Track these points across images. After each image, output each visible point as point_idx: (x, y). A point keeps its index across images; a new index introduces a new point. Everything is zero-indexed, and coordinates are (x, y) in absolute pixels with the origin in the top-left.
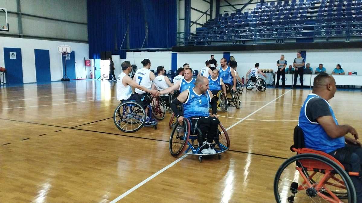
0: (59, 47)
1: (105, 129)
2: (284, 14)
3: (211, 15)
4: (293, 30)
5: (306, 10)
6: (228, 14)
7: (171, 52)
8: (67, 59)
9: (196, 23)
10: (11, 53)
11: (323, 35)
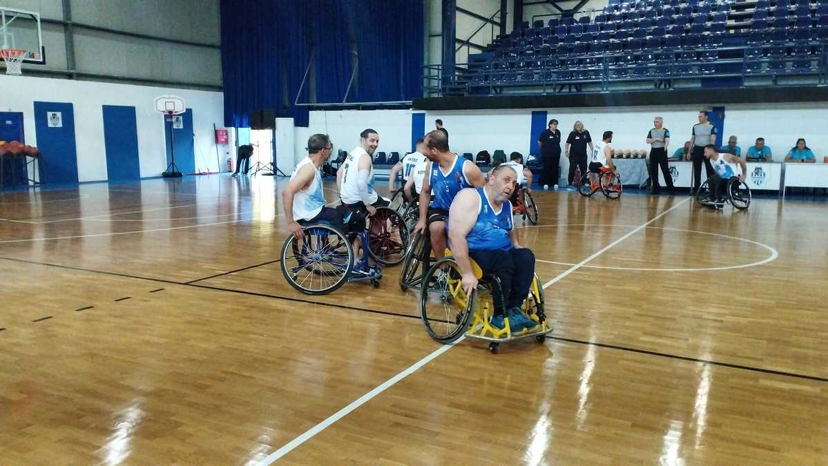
0: (156, 101)
1: (262, 287)
2: (673, 22)
3: (503, 26)
4: (695, 58)
5: (725, 12)
6: (542, 21)
7: (411, 111)
8: (175, 127)
9: (467, 43)
10: (50, 114)
11: (765, 69)
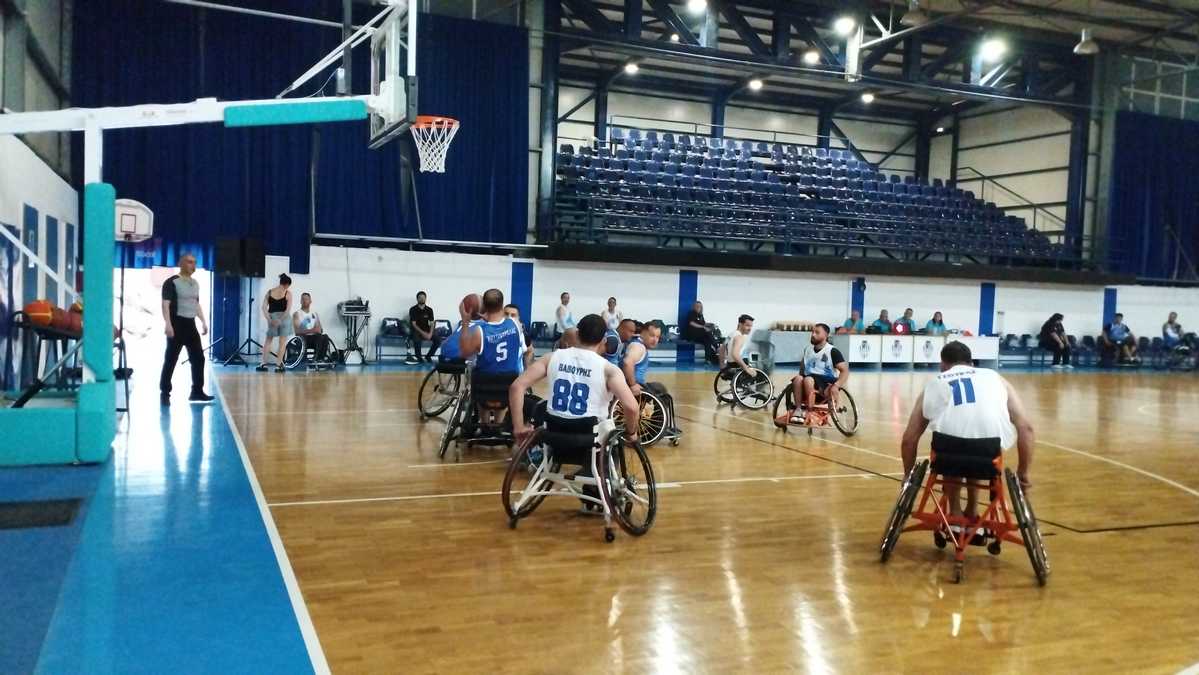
7: (511, 259)
